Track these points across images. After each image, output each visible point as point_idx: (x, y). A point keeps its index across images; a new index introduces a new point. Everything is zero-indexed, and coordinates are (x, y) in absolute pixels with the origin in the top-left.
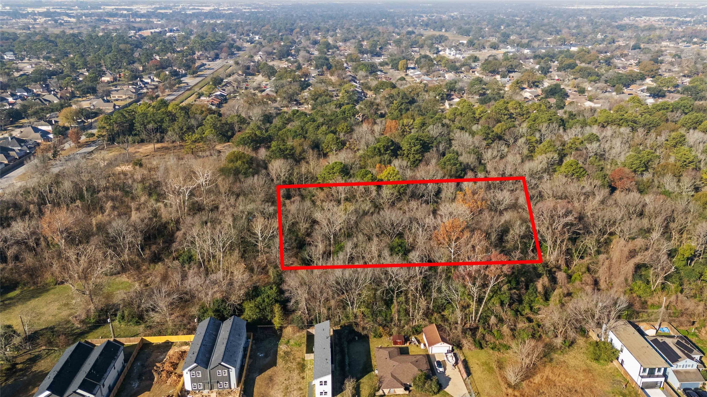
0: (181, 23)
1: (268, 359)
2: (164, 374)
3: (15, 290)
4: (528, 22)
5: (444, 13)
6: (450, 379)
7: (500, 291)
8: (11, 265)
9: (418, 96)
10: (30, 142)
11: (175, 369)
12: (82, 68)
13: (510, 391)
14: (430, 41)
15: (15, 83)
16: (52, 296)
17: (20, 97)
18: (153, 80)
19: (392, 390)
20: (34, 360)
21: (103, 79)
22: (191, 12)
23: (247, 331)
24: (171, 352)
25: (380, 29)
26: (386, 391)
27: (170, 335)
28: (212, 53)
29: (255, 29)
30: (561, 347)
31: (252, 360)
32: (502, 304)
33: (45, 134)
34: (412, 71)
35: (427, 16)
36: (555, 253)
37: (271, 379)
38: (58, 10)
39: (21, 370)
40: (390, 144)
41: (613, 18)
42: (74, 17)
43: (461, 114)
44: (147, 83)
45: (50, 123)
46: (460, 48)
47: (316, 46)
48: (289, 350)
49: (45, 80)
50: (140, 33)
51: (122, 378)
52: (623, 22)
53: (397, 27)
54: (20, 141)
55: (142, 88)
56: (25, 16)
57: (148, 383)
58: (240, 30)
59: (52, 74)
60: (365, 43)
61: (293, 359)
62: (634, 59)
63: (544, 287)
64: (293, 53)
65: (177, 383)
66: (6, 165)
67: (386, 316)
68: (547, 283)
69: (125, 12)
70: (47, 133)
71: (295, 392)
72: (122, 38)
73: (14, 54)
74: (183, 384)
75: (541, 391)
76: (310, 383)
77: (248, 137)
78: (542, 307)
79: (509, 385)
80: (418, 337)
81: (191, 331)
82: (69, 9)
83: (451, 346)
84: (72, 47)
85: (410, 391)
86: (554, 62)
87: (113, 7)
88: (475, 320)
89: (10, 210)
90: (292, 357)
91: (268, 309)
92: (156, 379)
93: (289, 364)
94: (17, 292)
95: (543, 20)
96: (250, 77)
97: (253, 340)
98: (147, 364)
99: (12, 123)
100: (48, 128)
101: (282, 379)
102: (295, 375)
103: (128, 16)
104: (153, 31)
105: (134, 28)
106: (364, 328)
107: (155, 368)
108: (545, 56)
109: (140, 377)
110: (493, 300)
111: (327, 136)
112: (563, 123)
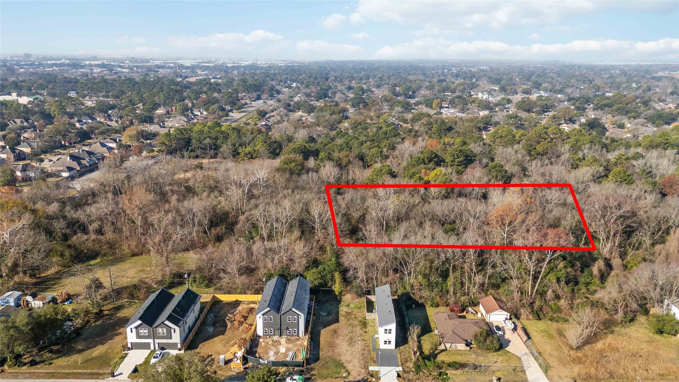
0: (223, 73)
1: (331, 318)
2: (236, 323)
3: (96, 259)
4: (559, 74)
5: (474, 67)
6: (510, 341)
7: (556, 268)
8: (93, 237)
9: (456, 124)
10: (98, 155)
11: (245, 320)
12: (139, 103)
13: (572, 352)
14: (462, 87)
15: (80, 111)
16: (129, 264)
17: (86, 123)
18: (202, 113)
19: (453, 345)
20: (119, 308)
21: (158, 111)
22: (231, 65)
23: (310, 294)
24: (240, 308)
25: (411, 78)
26: (448, 345)
27: (239, 294)
28: (255, 95)
29: (293, 77)
30: (622, 321)
31: (315, 318)
32: (558, 280)
33: (110, 149)
34: (446, 109)
35: (456, 70)
36: (609, 245)
37: (335, 332)
38: (112, 63)
39: (107, 315)
40: (433, 156)
41: (647, 71)
42: (126, 68)
43: (501, 137)
44: (197, 115)
45: (115, 140)
46: (493, 93)
47: (351, 91)
48: (350, 311)
49: (106, 112)
50: (187, 80)
51: (199, 323)
52: (658, 75)
53: (428, 77)
54: (90, 153)
55: (193, 119)
56: (83, 67)
57: (222, 329)
58: (279, 77)
59: (113, 107)
60: (398, 89)
61: (355, 318)
62: (672, 103)
63: (600, 271)
64: (330, 95)
65: (248, 330)
66: (78, 171)
67: (442, 289)
68: (603, 267)
69: (171, 65)
70: (113, 149)
71: (360, 342)
72: (172, 82)
73: (77, 93)
74: (255, 330)
75: (604, 355)
76: (373, 337)
77: (299, 148)
78: (598, 289)
79: (571, 348)
80: (476, 308)
81: (258, 292)
82: (121, 62)
83: (509, 314)
84: (129, 87)
85: (471, 348)
86: (589, 105)
87: (161, 62)
88: (531, 295)
89: (89, 197)
90: (353, 317)
91: (329, 276)
92: (229, 326)
93: (351, 321)
94: (98, 260)
95: (574, 72)
96: (291, 113)
97: (315, 303)
98: (219, 315)
99: (80, 142)
100: (113, 145)
101: (346, 332)
102: (358, 330)
103: (175, 67)
104: (198, 78)
105: (181, 76)
106: (421, 297)
107: (227, 317)
108: (580, 99)
109: (214, 324)
110: (548, 277)
111: (371, 150)
112: (605, 146)
